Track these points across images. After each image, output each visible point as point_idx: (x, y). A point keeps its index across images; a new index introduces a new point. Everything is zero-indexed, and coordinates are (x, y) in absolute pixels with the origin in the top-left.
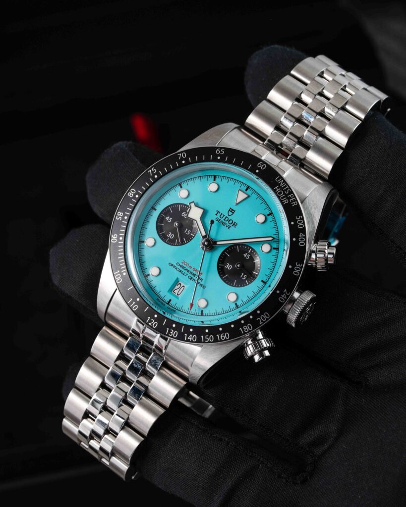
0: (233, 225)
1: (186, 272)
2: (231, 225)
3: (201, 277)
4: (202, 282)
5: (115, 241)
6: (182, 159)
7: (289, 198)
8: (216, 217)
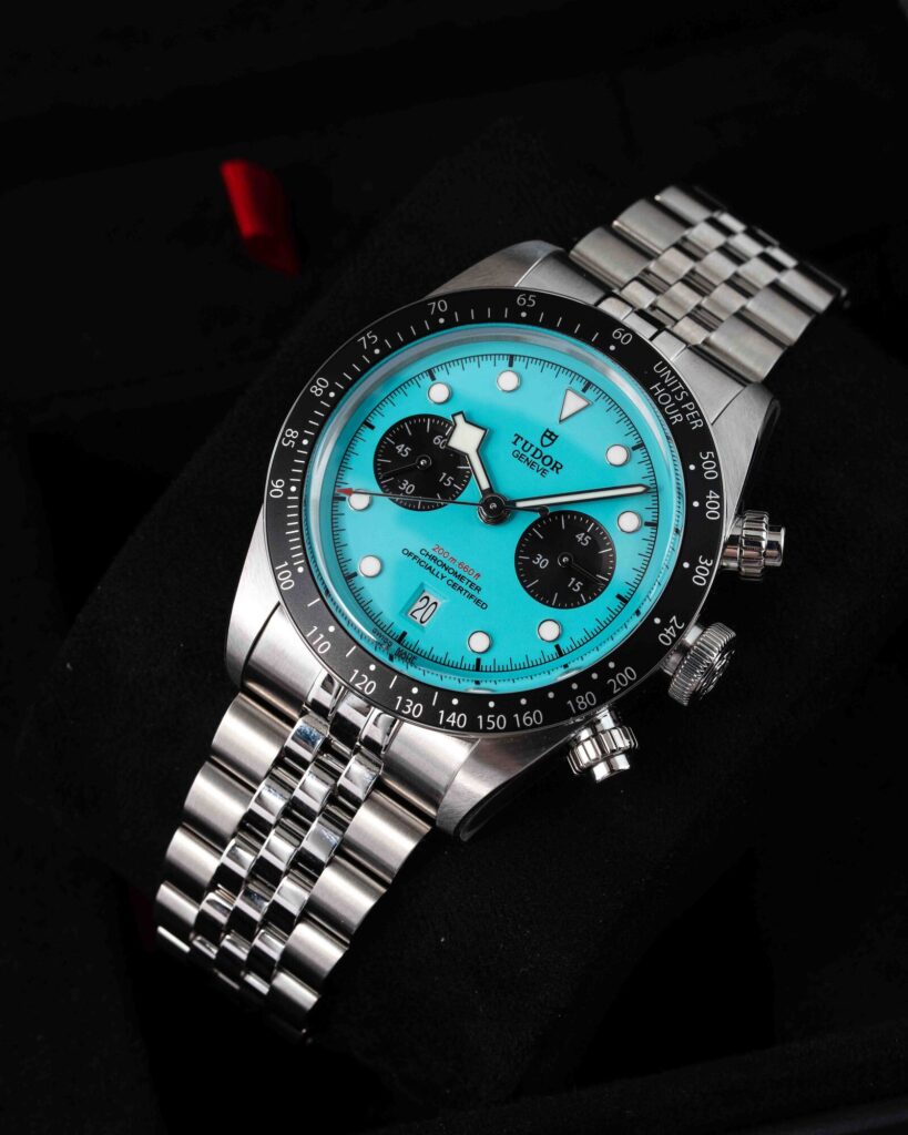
0: (552, 469)
1: (442, 571)
2: (548, 468)
3: (478, 582)
4: (480, 596)
5: (278, 493)
6: (438, 314)
7: (685, 412)
8: (514, 447)
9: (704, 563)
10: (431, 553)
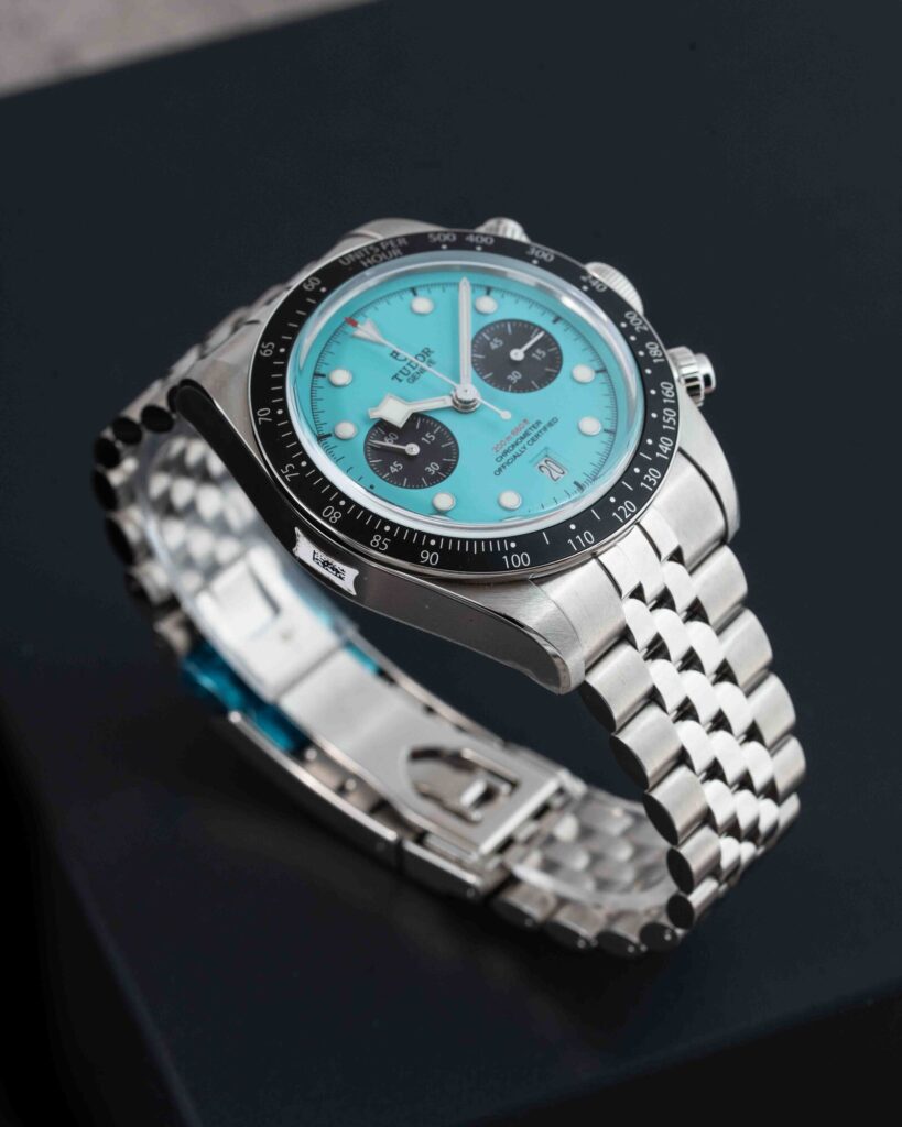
0: (428, 356)
1: (519, 447)
2: (427, 359)
3: (533, 422)
4: (544, 423)
5: (434, 557)
6: (273, 415)
7: (390, 248)
8: (405, 382)
9: (532, 252)
10: (500, 453)
